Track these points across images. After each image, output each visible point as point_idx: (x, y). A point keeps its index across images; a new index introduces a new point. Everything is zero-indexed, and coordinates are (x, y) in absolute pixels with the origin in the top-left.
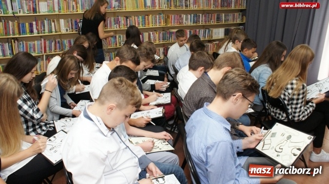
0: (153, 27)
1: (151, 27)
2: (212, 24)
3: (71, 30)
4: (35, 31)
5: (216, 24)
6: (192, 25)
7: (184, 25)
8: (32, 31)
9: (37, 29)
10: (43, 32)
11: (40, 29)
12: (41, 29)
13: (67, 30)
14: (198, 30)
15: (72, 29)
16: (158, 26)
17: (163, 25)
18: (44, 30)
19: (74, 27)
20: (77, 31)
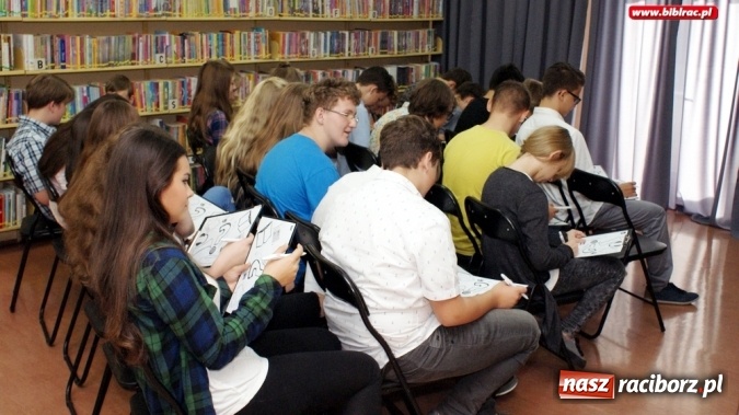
0: (243, 61)
1: (238, 61)
2: (371, 56)
3: (50, 64)
5: (379, 56)
6: (328, 58)
7: (312, 57)
13: (40, 65)
14: (340, 71)
15: (53, 61)
16: (253, 60)
17: (264, 57)
19: (57, 57)
20: (64, 67)
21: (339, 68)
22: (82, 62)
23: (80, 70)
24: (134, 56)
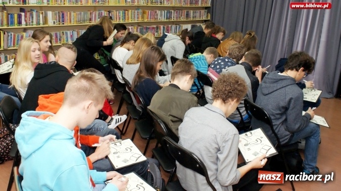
0: (132, 22)
1: (130, 22)
2: (182, 20)
3: (58, 23)
4: (23, 22)
5: (185, 20)
6: (165, 21)
7: (159, 21)
8: (20, 23)
9: (25, 21)
10: (31, 23)
11: (28, 21)
12: (30, 20)
13: (54, 23)
14: (170, 26)
15: (59, 22)
16: (136, 21)
17: (140, 20)
18: (32, 22)
19: (61, 20)
20: (63, 24)
21: (169, 24)
22: (70, 22)
23: (69, 25)
24: (90, 20)
